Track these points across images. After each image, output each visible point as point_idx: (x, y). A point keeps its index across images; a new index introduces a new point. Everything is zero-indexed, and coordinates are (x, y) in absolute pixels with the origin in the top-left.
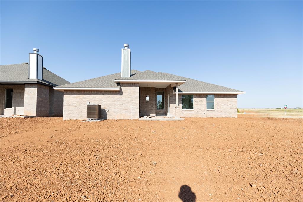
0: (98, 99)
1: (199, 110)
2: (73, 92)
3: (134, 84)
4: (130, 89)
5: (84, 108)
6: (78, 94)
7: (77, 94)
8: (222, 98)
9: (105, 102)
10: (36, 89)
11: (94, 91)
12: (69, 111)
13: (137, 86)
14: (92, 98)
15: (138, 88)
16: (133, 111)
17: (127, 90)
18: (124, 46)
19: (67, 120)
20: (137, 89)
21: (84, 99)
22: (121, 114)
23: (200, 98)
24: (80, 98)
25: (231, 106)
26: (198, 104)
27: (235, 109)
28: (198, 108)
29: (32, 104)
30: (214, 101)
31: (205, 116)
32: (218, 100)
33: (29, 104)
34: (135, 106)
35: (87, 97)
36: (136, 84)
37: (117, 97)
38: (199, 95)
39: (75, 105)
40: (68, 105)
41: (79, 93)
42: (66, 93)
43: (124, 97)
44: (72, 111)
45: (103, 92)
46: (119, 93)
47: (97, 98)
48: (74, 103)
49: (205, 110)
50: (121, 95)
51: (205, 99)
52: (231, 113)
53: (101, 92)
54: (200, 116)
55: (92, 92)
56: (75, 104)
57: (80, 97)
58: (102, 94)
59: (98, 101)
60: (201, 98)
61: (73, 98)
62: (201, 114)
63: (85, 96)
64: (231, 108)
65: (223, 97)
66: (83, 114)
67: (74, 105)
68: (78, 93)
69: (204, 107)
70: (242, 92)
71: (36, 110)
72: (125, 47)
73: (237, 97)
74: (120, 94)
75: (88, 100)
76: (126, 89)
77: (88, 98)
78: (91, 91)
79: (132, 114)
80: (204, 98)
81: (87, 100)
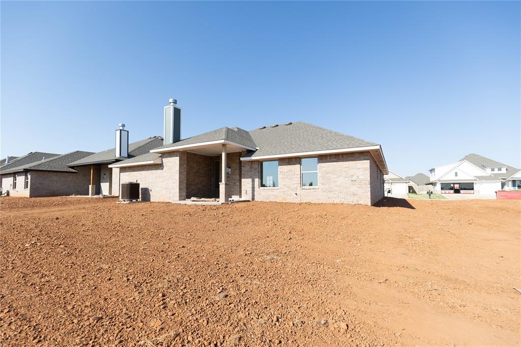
0: (143, 175)
1: (287, 189)
4: (170, 160)
8: (334, 162)
9: (149, 179)
13: (177, 156)
14: (139, 175)
15: (178, 158)
17: (167, 162)
20: (177, 160)
22: (162, 195)
23: (289, 166)
24: (131, 175)
25: (354, 178)
26: (286, 176)
27: (365, 186)
28: (285, 185)
30: (317, 170)
31: (297, 201)
32: (324, 167)
34: (175, 184)
36: (176, 153)
37: (157, 172)
38: (287, 160)
42: (122, 170)
43: (165, 171)
46: (161, 166)
49: (298, 188)
52: (354, 195)
54: (289, 200)
55: (139, 167)
60: (291, 165)
61: (126, 175)
62: (290, 196)
64: (355, 182)
65: (335, 160)
68: (130, 170)
69: (296, 182)
74: (162, 168)
79: (172, 194)
80: (296, 164)
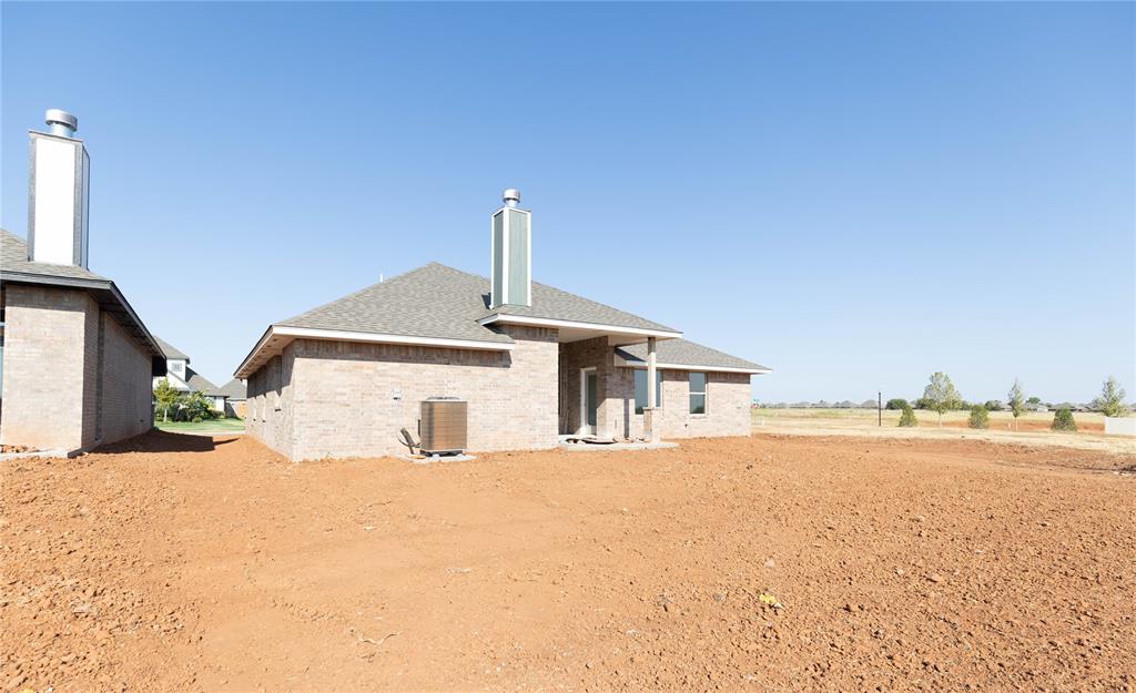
0: (429, 377)
1: (675, 417)
2: (336, 347)
3: (543, 331)
4: (533, 348)
5: (380, 414)
6: (358, 356)
7: (352, 356)
9: (454, 389)
10: (81, 316)
11: (416, 347)
12: (319, 422)
13: (552, 341)
14: (407, 373)
15: (557, 345)
16: (541, 422)
17: (522, 350)
18: (507, 196)
19: (312, 460)
20: (552, 350)
21: (380, 376)
22: (505, 433)
23: (676, 382)
24: (365, 371)
25: (739, 405)
26: (673, 398)
27: (747, 414)
28: (671, 412)
29: (52, 391)
30: (704, 391)
31: (686, 435)
32: (714, 389)
33: (39, 391)
34: (546, 407)
35: (392, 368)
36: (549, 333)
37: (495, 372)
38: (674, 372)
39: (345, 398)
40: (315, 399)
41: (360, 353)
42: (306, 349)
43: (514, 373)
44: (333, 422)
45: (449, 352)
46: (499, 358)
47: (430, 373)
48: (340, 390)
49: (687, 417)
50: (504, 366)
51: (686, 384)
52: (739, 425)
53: (439, 353)
55: (411, 351)
56: (342, 394)
57: (362, 367)
58: (446, 360)
59: (430, 385)
60: (679, 380)
61: (335, 370)
62: (678, 429)
63: (381, 366)
64: (740, 410)
65: (724, 380)
66: (376, 433)
67: (338, 398)
68: (356, 352)
69: (684, 408)
70: (765, 368)
71: (80, 422)
72: (509, 199)
73: (751, 381)
74: (504, 363)
75: (394, 380)
76: (521, 347)
77: (394, 373)
78: (406, 347)
79: (538, 431)
80: (684, 381)
81: (390, 379)
